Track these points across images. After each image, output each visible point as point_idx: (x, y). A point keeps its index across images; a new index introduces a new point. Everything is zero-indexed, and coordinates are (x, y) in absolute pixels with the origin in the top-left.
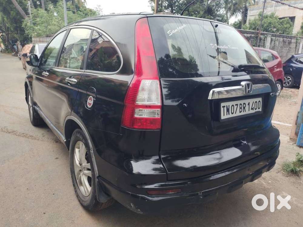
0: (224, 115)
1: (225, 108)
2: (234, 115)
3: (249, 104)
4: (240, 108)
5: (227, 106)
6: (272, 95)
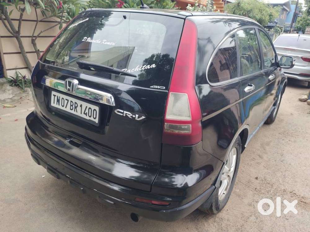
0: (54, 103)
1: (56, 98)
2: (64, 109)
3: (81, 106)
4: (71, 105)
5: (58, 96)
6: (118, 112)
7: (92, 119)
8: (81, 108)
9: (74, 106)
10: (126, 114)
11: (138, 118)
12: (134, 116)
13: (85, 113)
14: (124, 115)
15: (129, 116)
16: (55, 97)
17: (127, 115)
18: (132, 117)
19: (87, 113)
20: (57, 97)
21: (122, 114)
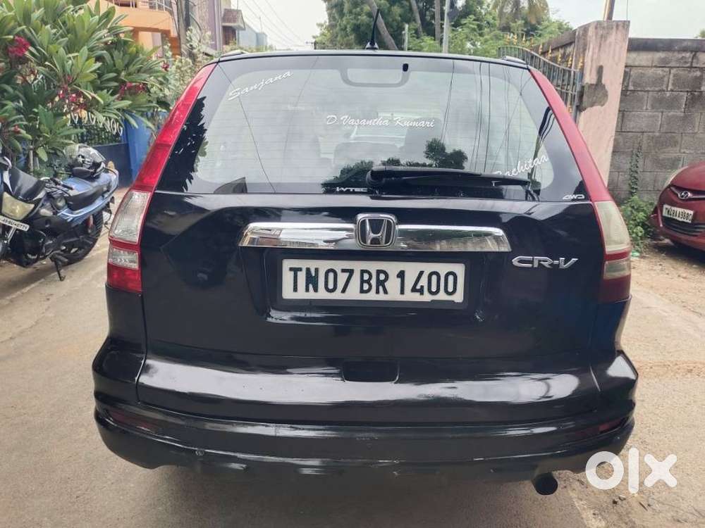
0: (295, 291)
1: (302, 275)
2: (337, 296)
3: (401, 275)
4: (362, 281)
5: (308, 270)
6: (521, 261)
7: (442, 296)
8: (399, 280)
9: (373, 282)
10: (540, 261)
11: (565, 263)
12: (556, 262)
13: (418, 287)
14: (536, 265)
15: (546, 264)
16: (299, 273)
17: (542, 263)
18: (551, 265)
19: (422, 287)
20: (304, 272)
21: (530, 265)
